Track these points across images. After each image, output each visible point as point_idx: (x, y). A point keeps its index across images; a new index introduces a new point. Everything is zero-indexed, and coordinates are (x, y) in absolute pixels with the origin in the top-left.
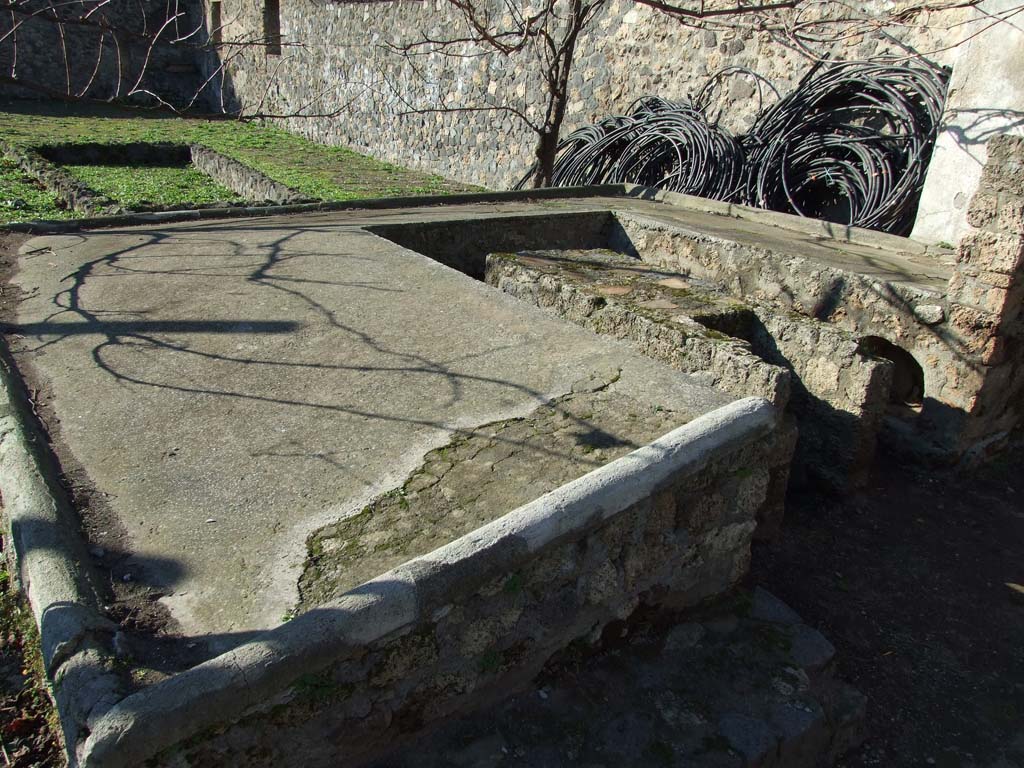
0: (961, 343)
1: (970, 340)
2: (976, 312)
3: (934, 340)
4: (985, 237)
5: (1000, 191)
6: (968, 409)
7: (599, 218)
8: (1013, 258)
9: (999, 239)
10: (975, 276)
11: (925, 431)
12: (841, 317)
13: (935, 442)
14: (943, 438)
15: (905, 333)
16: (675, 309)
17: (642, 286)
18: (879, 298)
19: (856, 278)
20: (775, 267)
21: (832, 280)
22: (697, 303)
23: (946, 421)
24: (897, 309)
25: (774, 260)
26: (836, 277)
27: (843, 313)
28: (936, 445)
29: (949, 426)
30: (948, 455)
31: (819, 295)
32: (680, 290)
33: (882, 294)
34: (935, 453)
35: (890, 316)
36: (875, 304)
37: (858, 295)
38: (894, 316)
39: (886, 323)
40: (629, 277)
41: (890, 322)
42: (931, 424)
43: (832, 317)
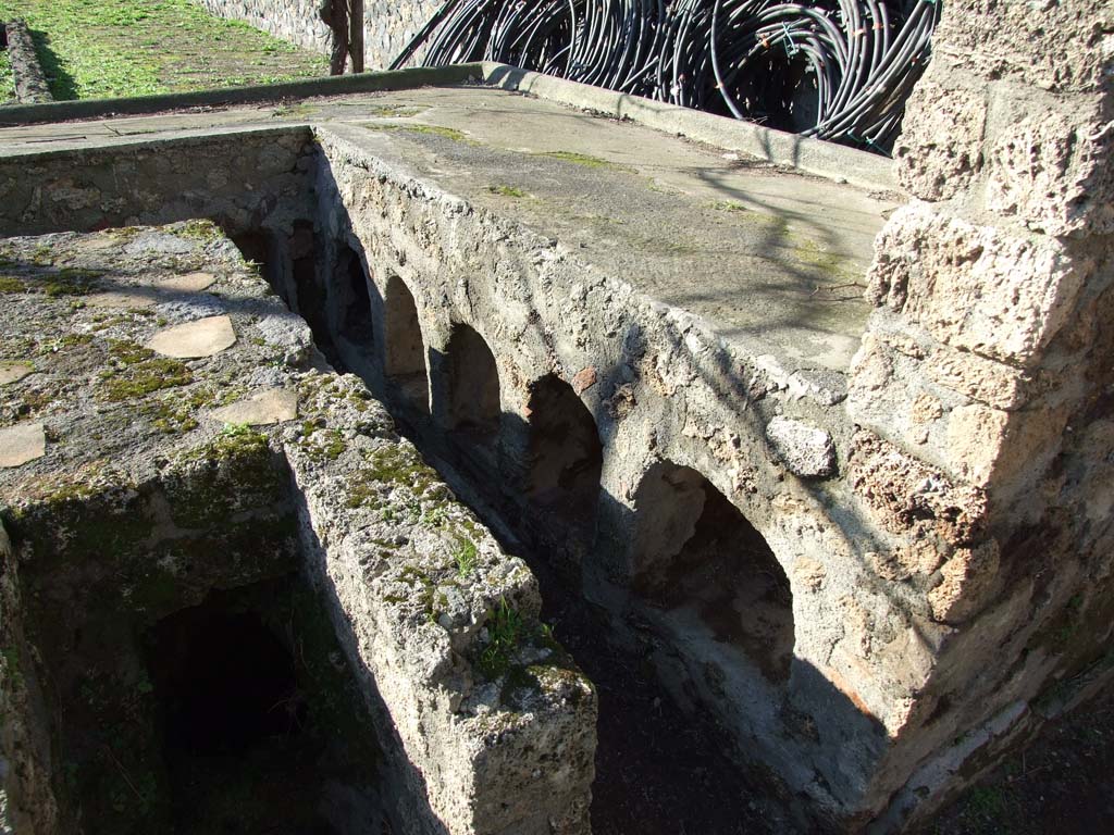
0: (878, 549)
1: (901, 542)
2: (914, 472)
3: (811, 520)
4: (949, 237)
5: (995, 75)
6: (893, 727)
7: (282, 141)
8: (1030, 319)
9: (988, 246)
10: (920, 357)
11: (797, 737)
12: (625, 408)
13: (818, 773)
14: (834, 772)
15: (748, 482)
16: (18, 467)
17: (80, 357)
18: (696, 377)
19: (651, 314)
20: (517, 264)
21: (608, 312)
22: (137, 427)
23: (842, 733)
24: (734, 413)
25: (515, 247)
26: (616, 305)
27: (629, 399)
28: (820, 779)
29: (847, 748)
30: (844, 816)
31: (588, 346)
32: (166, 369)
33: (701, 366)
34: (817, 800)
35: (719, 430)
36: (686, 390)
37: (655, 359)
38: (727, 431)
39: (712, 445)
40: (96, 320)
41: (720, 444)
42: (809, 725)
43: (609, 403)
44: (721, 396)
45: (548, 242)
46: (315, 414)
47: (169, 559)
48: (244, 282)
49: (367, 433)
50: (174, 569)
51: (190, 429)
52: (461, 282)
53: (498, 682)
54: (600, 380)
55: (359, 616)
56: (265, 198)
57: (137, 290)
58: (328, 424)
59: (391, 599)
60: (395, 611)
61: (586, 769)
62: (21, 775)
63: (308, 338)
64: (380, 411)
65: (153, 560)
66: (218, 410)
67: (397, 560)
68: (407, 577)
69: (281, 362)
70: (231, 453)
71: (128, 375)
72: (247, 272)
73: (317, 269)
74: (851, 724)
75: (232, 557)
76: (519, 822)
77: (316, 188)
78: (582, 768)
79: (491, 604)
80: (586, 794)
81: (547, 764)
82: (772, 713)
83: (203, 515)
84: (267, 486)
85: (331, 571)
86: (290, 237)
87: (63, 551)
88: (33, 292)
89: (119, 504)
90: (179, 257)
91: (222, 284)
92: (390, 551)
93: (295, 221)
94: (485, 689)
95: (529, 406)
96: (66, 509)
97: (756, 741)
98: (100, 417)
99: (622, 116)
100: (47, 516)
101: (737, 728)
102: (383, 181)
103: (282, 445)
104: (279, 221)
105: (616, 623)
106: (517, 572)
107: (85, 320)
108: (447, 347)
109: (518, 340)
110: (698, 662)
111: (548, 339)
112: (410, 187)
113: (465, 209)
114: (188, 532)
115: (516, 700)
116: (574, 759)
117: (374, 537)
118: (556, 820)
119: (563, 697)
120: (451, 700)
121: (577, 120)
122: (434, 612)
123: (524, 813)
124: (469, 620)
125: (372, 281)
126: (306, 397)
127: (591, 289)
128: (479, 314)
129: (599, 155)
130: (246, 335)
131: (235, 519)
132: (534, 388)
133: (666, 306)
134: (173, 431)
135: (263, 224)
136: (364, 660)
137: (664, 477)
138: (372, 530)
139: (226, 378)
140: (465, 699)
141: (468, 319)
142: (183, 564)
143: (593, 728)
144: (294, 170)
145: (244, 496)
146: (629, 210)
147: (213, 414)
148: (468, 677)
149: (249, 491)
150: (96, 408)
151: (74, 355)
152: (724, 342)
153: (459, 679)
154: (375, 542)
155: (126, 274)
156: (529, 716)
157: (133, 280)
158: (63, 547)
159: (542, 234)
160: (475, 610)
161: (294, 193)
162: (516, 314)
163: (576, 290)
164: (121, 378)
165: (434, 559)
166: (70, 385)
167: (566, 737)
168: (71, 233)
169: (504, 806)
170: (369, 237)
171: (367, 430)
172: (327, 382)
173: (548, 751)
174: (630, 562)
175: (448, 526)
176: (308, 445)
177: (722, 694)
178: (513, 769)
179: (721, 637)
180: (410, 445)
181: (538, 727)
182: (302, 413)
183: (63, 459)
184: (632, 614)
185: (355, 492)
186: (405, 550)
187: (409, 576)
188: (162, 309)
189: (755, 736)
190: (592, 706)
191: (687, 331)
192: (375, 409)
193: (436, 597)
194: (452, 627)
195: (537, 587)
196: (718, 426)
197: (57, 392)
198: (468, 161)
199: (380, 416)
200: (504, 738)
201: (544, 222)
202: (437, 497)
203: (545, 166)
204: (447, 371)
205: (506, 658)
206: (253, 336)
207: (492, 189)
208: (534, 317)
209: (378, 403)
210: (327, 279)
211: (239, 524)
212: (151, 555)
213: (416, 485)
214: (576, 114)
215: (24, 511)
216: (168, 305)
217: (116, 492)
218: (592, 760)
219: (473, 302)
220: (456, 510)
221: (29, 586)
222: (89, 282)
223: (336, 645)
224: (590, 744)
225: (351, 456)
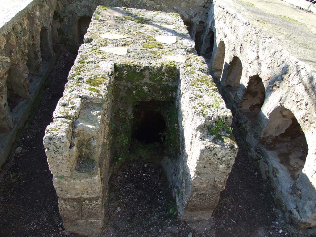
11: (295, 195)
12: (275, 88)
13: (297, 207)
14: (302, 208)
15: (306, 117)
16: (120, 55)
17: (139, 37)
18: (300, 83)
19: (293, 62)
20: (257, 42)
21: (280, 59)
22: (147, 54)
23: (309, 198)
24: (309, 96)
25: (258, 37)
26: (282, 58)
27: (277, 86)
28: (297, 209)
29: (309, 202)
30: (300, 221)
31: (270, 68)
32: (158, 44)
33: (303, 80)
34: (294, 214)
35: (302, 100)
36: (296, 86)
37: (289, 75)
38: (304, 101)
39: (298, 104)
40: (145, 30)
41: (301, 104)
42: (299, 192)
43: (271, 86)
44: (306, 90)
45: (269, 37)
46: (190, 63)
47: (145, 87)
48: (182, 30)
49: (201, 71)
50: (146, 90)
51: (159, 58)
52: (240, 44)
53: (214, 136)
54: (271, 79)
55: (185, 113)
56: (194, 13)
57: (156, 26)
58: (192, 66)
59: (194, 108)
60: (194, 110)
61: (229, 168)
62: (104, 115)
63: (194, 46)
64: (206, 67)
65: (142, 86)
66: (167, 56)
67: (198, 100)
68: (199, 104)
69: (185, 50)
70: (167, 66)
71: (149, 43)
72: (184, 27)
73: (202, 36)
74: (313, 196)
75: (160, 92)
76: (207, 174)
77: (208, 13)
78: (228, 167)
79: (219, 118)
80: (227, 176)
81: (219, 161)
82: (289, 187)
83: (156, 79)
84: (173, 77)
85: (181, 101)
86: (197, 25)
87: (124, 77)
88: (133, 21)
89: (139, 70)
90: (168, 20)
91: (177, 29)
92: (197, 98)
93: (200, 21)
94: (210, 136)
95: (248, 83)
96: (128, 67)
97: (281, 192)
98: (140, 50)
99: (309, 10)
100: (123, 67)
101: (277, 187)
102: (227, 13)
103: (179, 68)
104: (196, 20)
105: (252, 149)
106: (228, 113)
107: (143, 29)
108: (230, 63)
109: (251, 63)
110: (272, 166)
111: (259, 64)
112: (234, 15)
113: (248, 24)
114: (151, 82)
115: (217, 142)
116: (227, 164)
117: (195, 94)
118: (217, 178)
119: (229, 146)
120: (200, 135)
121: (293, 9)
122: (203, 114)
123: (209, 172)
124: (211, 119)
125: (216, 41)
126: (189, 59)
127: (277, 52)
128: (242, 54)
129: (296, 19)
130: (179, 42)
131: (163, 83)
132: (251, 78)
133: (298, 60)
134: (155, 58)
135: (192, 20)
136: (183, 125)
137: (280, 112)
138: (195, 92)
139: (171, 50)
140: (204, 136)
141: (238, 55)
142: (148, 90)
143: (234, 158)
144: (204, 7)
145: (167, 78)
146: (298, 35)
147: (166, 56)
148: (206, 132)
149: (168, 77)
150: (140, 48)
151: (138, 36)
152: (313, 74)
153: (204, 131)
154: (195, 95)
155: (155, 21)
156: (219, 146)
157: (156, 23)
158: (125, 76)
159: (268, 34)
160: (214, 117)
161: (202, 13)
162: (253, 56)
163: (272, 51)
164: (147, 43)
165: (208, 103)
166: (135, 42)
167: (226, 156)
168: (145, 10)
169: (205, 167)
170: (218, 29)
171: (202, 71)
172: (195, 57)
173: (220, 158)
174: (262, 133)
175: (214, 97)
176: (186, 69)
177: (276, 177)
178: (210, 158)
179: (282, 162)
180: (211, 77)
181: (220, 150)
182: (187, 62)
183: (130, 56)
184: (258, 148)
185: (193, 83)
186: (201, 99)
187: (200, 104)
188: (161, 31)
189: (281, 191)
190: (236, 152)
191: (303, 69)
192: (205, 66)
193: (205, 111)
194: (207, 119)
195: (232, 118)
196: (302, 99)
197: (132, 43)
198: (253, 12)
199: (206, 68)
200: (210, 148)
201: (270, 32)
202: (214, 90)
203: (277, 19)
204: (228, 70)
205: (218, 132)
206: (180, 42)
207: (258, 20)
208: (258, 57)
209: (206, 65)
210: (204, 39)
211: (163, 84)
212: (142, 85)
213: (209, 86)
214: (294, 7)
215: (119, 65)
216: (163, 30)
217: (139, 67)
218: (231, 167)
219: (242, 51)
220: (217, 94)
221: (115, 83)
222: (145, 21)
223: (177, 122)
224: (232, 162)
225: (195, 75)
